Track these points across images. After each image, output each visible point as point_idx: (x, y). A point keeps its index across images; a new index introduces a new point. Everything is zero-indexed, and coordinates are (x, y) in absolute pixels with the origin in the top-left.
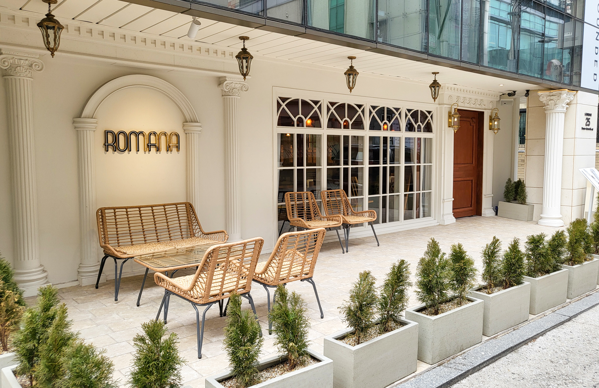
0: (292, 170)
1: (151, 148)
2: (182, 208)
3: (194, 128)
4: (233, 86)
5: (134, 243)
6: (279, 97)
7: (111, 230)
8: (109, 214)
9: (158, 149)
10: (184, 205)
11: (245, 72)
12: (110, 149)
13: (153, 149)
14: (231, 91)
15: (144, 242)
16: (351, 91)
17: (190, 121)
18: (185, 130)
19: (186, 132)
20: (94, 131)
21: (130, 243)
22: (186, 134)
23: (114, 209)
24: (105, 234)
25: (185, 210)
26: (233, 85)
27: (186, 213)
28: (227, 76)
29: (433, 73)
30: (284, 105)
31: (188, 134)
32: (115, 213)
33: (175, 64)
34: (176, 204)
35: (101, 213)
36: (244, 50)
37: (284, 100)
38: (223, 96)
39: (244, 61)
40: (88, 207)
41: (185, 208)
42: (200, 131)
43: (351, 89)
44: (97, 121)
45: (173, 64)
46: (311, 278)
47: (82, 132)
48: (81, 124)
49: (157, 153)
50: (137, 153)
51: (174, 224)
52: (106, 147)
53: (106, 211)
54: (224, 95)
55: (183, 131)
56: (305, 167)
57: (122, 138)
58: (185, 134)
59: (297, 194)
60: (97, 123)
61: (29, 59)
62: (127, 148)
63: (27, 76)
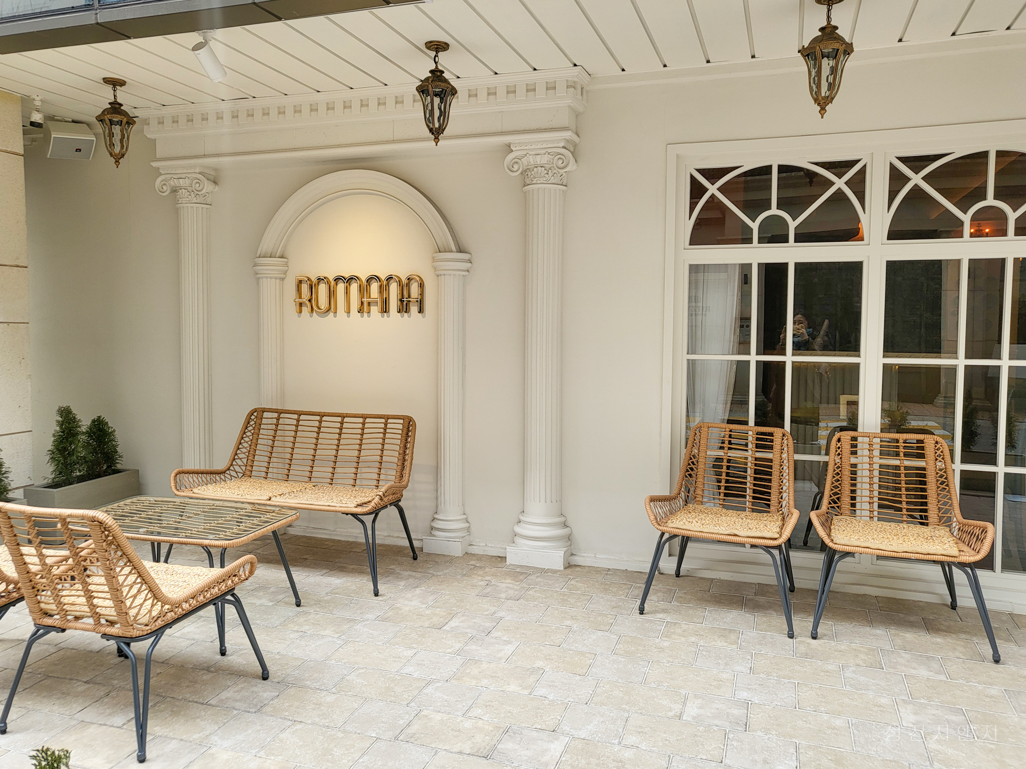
1: (371, 308)
2: (396, 426)
4: (532, 162)
6: (698, 170)
7: (263, 448)
8: (268, 419)
10: (401, 421)
11: (437, 125)
12: (305, 310)
14: (529, 174)
18: (435, 269)
19: (437, 273)
20: (283, 279)
23: (280, 412)
25: (400, 432)
26: (531, 159)
27: (400, 437)
30: (713, 189)
31: (439, 277)
32: (278, 420)
34: (387, 418)
35: (257, 416)
36: (437, 74)
37: (713, 174)
39: (437, 100)
41: (401, 427)
42: (468, 271)
43: (823, 103)
44: (287, 262)
52: (297, 304)
55: (433, 270)
57: (323, 289)
58: (436, 278)
60: (286, 265)
61: (189, 176)
62: (331, 308)
63: (192, 202)
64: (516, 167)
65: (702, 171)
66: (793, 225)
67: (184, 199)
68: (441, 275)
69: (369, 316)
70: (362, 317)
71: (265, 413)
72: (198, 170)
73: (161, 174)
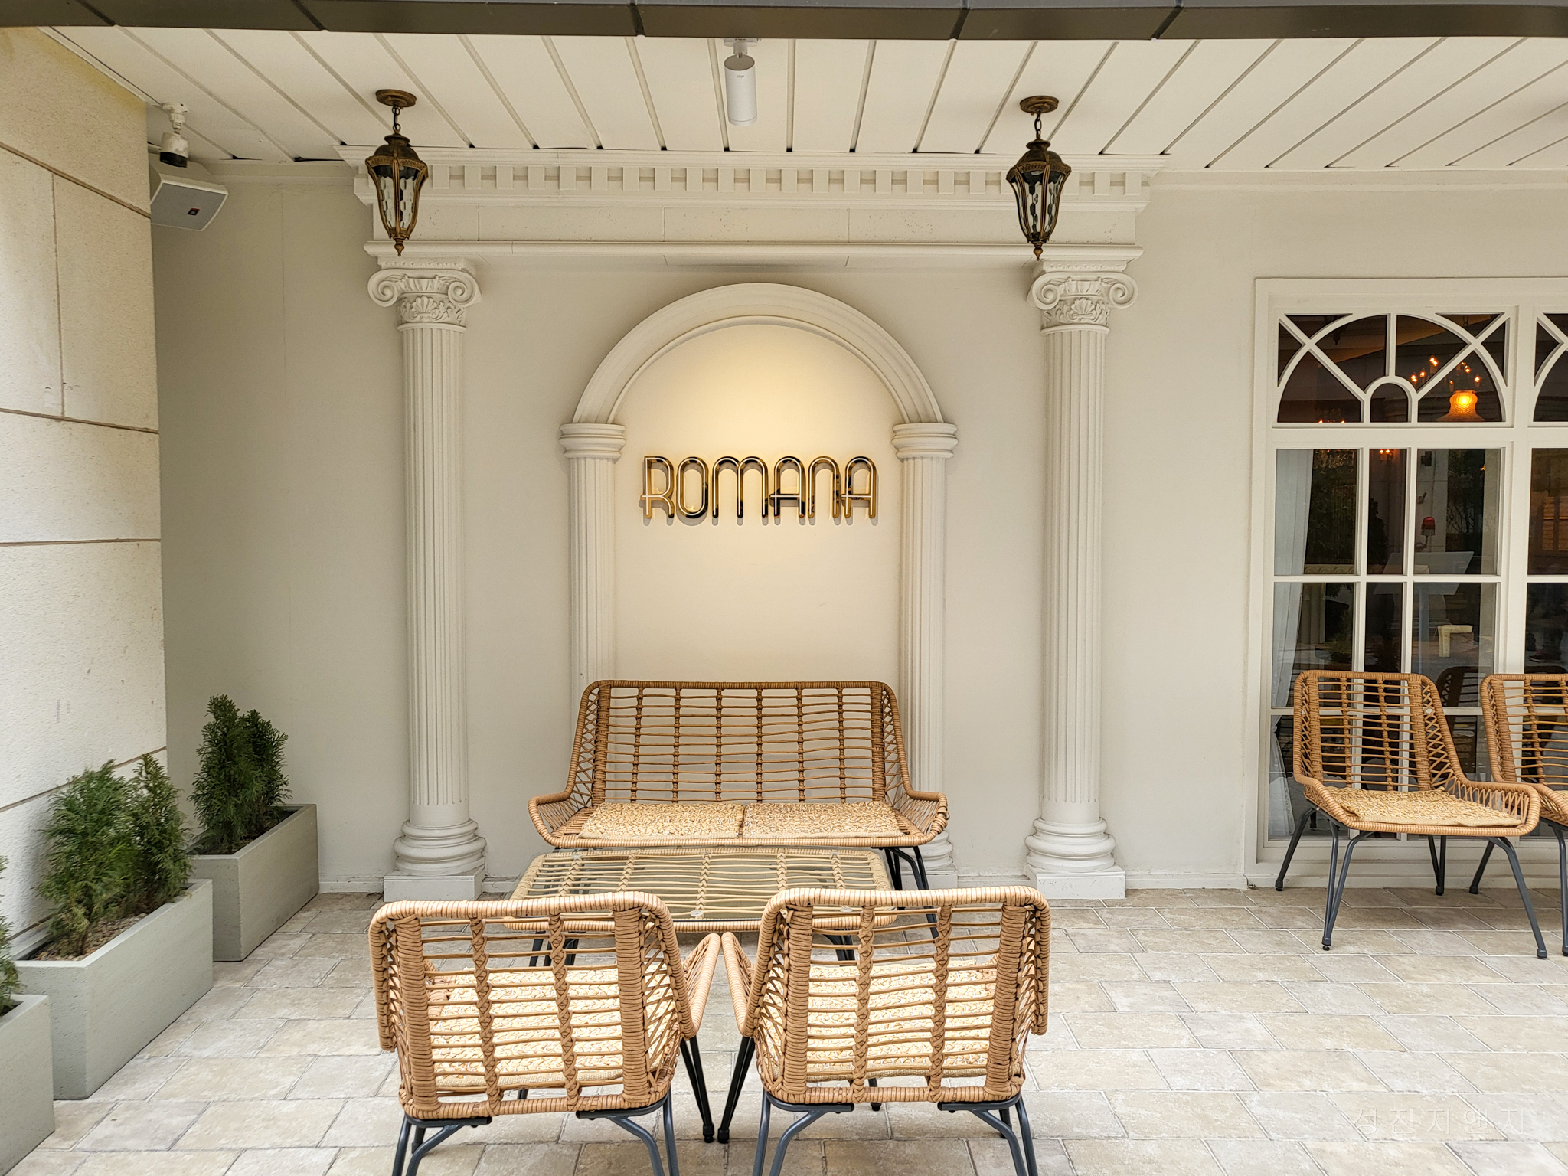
1: (782, 509)
2: (858, 700)
3: (928, 440)
4: (1073, 292)
6: (1289, 317)
7: (620, 749)
8: (623, 700)
9: (803, 512)
10: (868, 691)
11: (1039, 229)
12: (659, 514)
13: (789, 512)
14: (1066, 308)
15: (712, 796)
17: (914, 417)
18: (897, 449)
19: (901, 455)
20: (615, 460)
22: (902, 460)
23: (641, 686)
24: (599, 758)
25: (869, 708)
26: (1073, 288)
27: (869, 716)
30: (1310, 345)
31: (905, 462)
32: (640, 699)
33: (851, 239)
34: (839, 686)
35: (600, 695)
37: (1309, 324)
38: (1043, 328)
41: (868, 700)
42: (951, 451)
44: (623, 432)
45: (846, 239)
47: (576, 464)
48: (571, 439)
49: (803, 523)
50: (738, 524)
51: (821, 746)
52: (648, 505)
53: (614, 692)
54: (1048, 322)
55: (892, 451)
56: (1409, 578)
57: (691, 479)
58: (899, 462)
60: (622, 436)
61: (440, 275)
62: (708, 508)
63: (441, 320)
64: (1051, 296)
65: (1295, 319)
66: (1415, 397)
67: (426, 315)
68: (907, 459)
69: (777, 523)
70: (765, 524)
71: (613, 689)
72: (462, 265)
73: (380, 269)
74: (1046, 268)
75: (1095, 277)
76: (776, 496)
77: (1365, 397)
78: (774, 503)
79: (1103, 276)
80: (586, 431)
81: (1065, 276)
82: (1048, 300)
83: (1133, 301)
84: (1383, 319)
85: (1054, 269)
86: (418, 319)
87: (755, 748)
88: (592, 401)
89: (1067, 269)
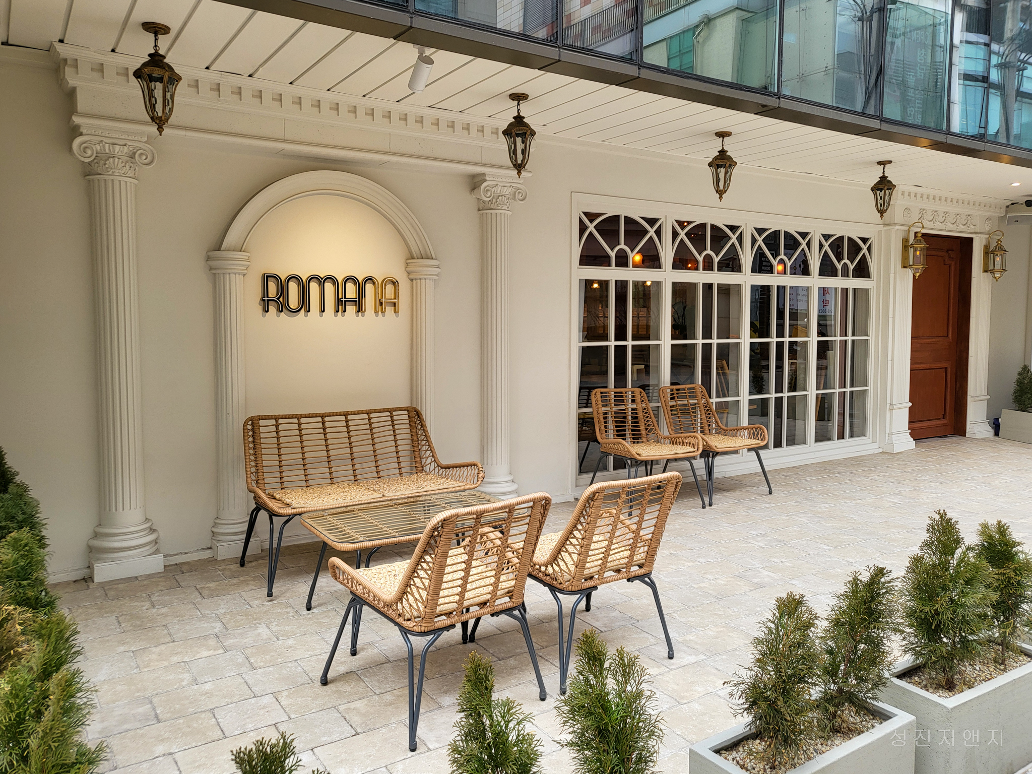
0: (606, 348)
1: (347, 307)
2: (401, 418)
3: (425, 268)
4: (499, 192)
5: (311, 482)
6: (583, 212)
8: (266, 427)
9: (360, 309)
10: (406, 412)
11: (519, 162)
12: (272, 309)
13: (351, 309)
14: (494, 200)
15: (329, 481)
16: (721, 197)
17: (419, 256)
18: (409, 273)
19: (411, 277)
20: (244, 275)
21: (304, 483)
22: (412, 280)
23: (276, 418)
24: (259, 465)
25: (407, 422)
26: (498, 190)
27: (408, 426)
28: (487, 173)
29: (880, 163)
30: (591, 227)
31: (414, 281)
32: (277, 426)
33: (391, 151)
34: (390, 411)
35: (253, 425)
36: (519, 119)
37: (592, 216)
38: (479, 210)
39: (519, 140)
40: (231, 414)
41: (407, 417)
42: (437, 275)
43: (721, 193)
44: (249, 257)
45: (389, 151)
46: (648, 575)
47: (222, 277)
48: (220, 261)
49: (358, 316)
50: (321, 316)
51: (386, 446)
52: (266, 303)
53: (262, 422)
54: (483, 208)
55: (405, 275)
56: (630, 343)
57: (293, 288)
58: (410, 281)
59: (615, 393)
60: (250, 259)
62: (303, 307)
64: (489, 194)
65: (585, 214)
70: (336, 316)
73: (81, 134)
74: (488, 178)
75: (509, 185)
76: (344, 299)
77: (613, 254)
78: (341, 304)
79: (513, 185)
80: (230, 256)
81: (496, 183)
82: (488, 196)
83: (527, 199)
84: (618, 217)
85: (491, 179)
86: (110, 173)
87: (348, 450)
88: (232, 237)
89: (497, 180)
